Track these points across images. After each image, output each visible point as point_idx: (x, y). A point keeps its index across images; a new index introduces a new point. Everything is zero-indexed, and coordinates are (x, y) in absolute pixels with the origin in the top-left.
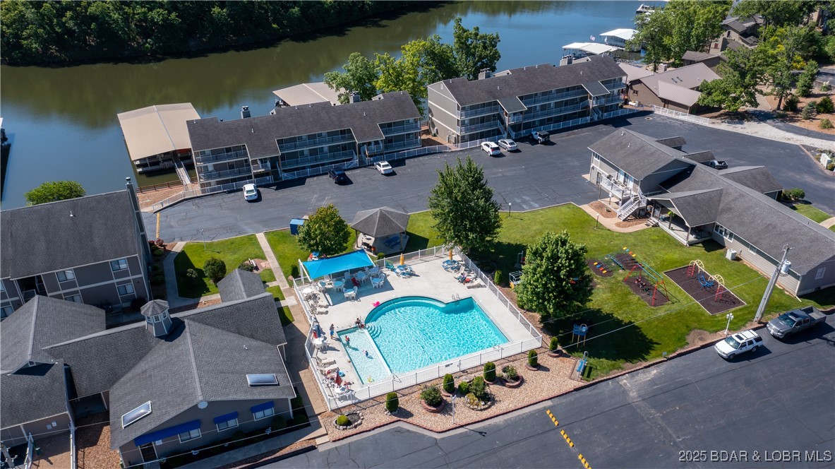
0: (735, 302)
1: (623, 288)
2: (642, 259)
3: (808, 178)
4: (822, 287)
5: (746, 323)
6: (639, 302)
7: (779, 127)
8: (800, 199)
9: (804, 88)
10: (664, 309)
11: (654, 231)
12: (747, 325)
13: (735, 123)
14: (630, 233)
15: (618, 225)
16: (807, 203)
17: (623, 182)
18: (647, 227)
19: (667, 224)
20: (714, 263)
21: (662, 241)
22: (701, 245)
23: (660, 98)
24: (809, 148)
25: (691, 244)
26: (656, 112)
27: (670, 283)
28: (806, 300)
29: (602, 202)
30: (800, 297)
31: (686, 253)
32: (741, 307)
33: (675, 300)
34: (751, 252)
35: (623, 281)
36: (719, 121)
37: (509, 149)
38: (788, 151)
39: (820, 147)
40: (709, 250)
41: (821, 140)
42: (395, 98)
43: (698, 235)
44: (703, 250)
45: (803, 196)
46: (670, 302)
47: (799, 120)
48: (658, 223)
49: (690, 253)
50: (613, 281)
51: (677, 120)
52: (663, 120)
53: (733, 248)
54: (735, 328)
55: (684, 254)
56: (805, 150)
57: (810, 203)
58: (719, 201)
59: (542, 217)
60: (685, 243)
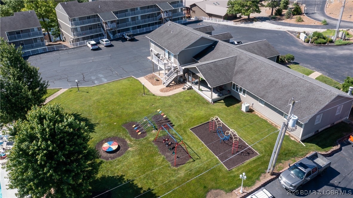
0: (249, 153)
1: (151, 149)
2: (174, 118)
3: (294, 49)
4: (320, 130)
5: (260, 175)
6: (164, 163)
7: (273, 23)
8: (292, 61)
9: (284, 4)
10: (185, 168)
11: (188, 93)
12: (261, 178)
13: (248, 23)
14: (169, 96)
15: (162, 90)
16: (296, 63)
17: (168, 58)
18: (183, 90)
19: (197, 87)
20: (232, 116)
21: (193, 100)
22: (222, 101)
23: (207, 13)
24: (292, 32)
25: (215, 101)
26: (204, 21)
27: (194, 140)
28: (309, 144)
29: (155, 74)
30: (303, 141)
31: (211, 109)
32: (254, 158)
33: (196, 157)
34: (260, 104)
35: (153, 141)
36: (240, 23)
37: (105, 45)
38: (279, 34)
39: (298, 31)
40: (228, 105)
41: (298, 28)
42: (24, 15)
43: (221, 93)
44: (224, 106)
45: (293, 59)
46: (191, 160)
47: (284, 19)
48: (191, 87)
49: (214, 109)
50: (144, 142)
51: (216, 24)
52: (208, 24)
53: (246, 101)
54: (250, 184)
55: (209, 110)
56: (289, 33)
57: (298, 64)
58: (234, 65)
59: (104, 89)
60: (210, 100)
